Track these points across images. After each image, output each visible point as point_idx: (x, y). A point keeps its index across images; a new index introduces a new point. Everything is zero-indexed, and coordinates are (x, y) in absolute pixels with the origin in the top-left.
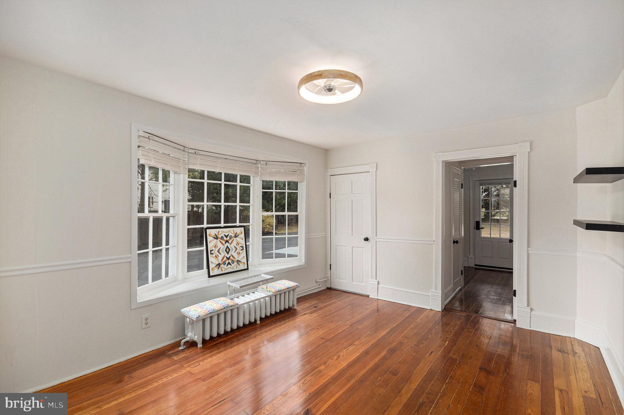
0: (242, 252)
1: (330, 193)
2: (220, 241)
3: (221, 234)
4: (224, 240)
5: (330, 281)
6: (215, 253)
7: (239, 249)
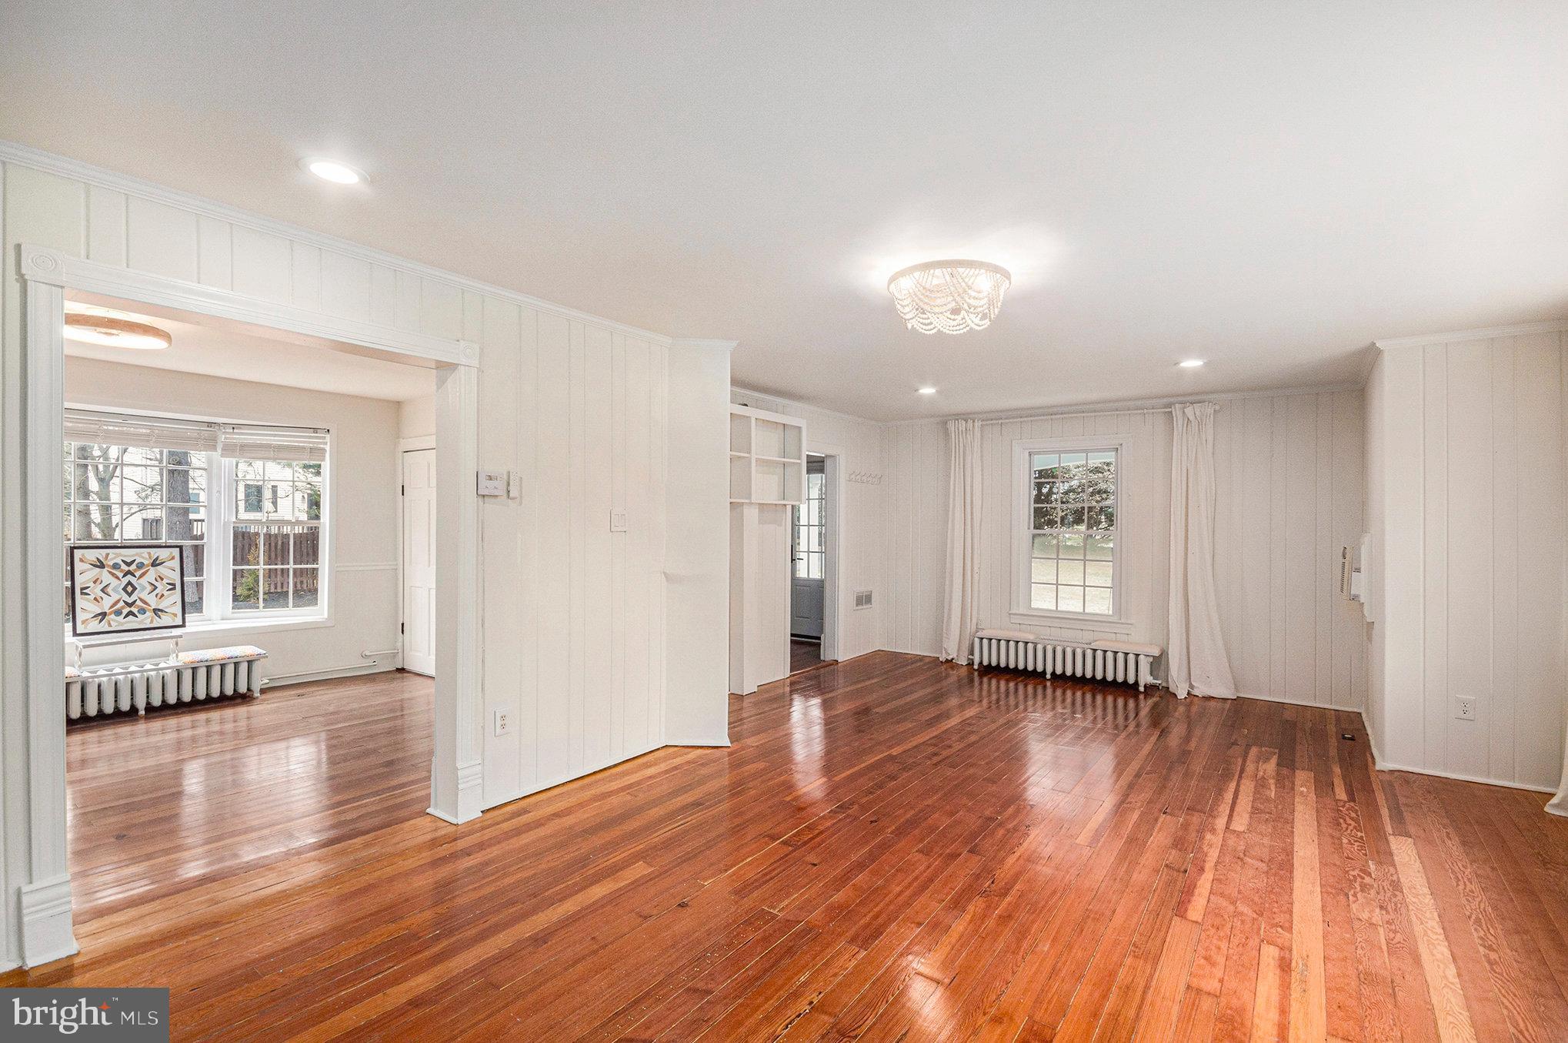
0: (169, 596)
1: (403, 486)
2: (110, 572)
3: (115, 558)
4: (122, 571)
5: (400, 655)
6: (95, 594)
7: (161, 587)
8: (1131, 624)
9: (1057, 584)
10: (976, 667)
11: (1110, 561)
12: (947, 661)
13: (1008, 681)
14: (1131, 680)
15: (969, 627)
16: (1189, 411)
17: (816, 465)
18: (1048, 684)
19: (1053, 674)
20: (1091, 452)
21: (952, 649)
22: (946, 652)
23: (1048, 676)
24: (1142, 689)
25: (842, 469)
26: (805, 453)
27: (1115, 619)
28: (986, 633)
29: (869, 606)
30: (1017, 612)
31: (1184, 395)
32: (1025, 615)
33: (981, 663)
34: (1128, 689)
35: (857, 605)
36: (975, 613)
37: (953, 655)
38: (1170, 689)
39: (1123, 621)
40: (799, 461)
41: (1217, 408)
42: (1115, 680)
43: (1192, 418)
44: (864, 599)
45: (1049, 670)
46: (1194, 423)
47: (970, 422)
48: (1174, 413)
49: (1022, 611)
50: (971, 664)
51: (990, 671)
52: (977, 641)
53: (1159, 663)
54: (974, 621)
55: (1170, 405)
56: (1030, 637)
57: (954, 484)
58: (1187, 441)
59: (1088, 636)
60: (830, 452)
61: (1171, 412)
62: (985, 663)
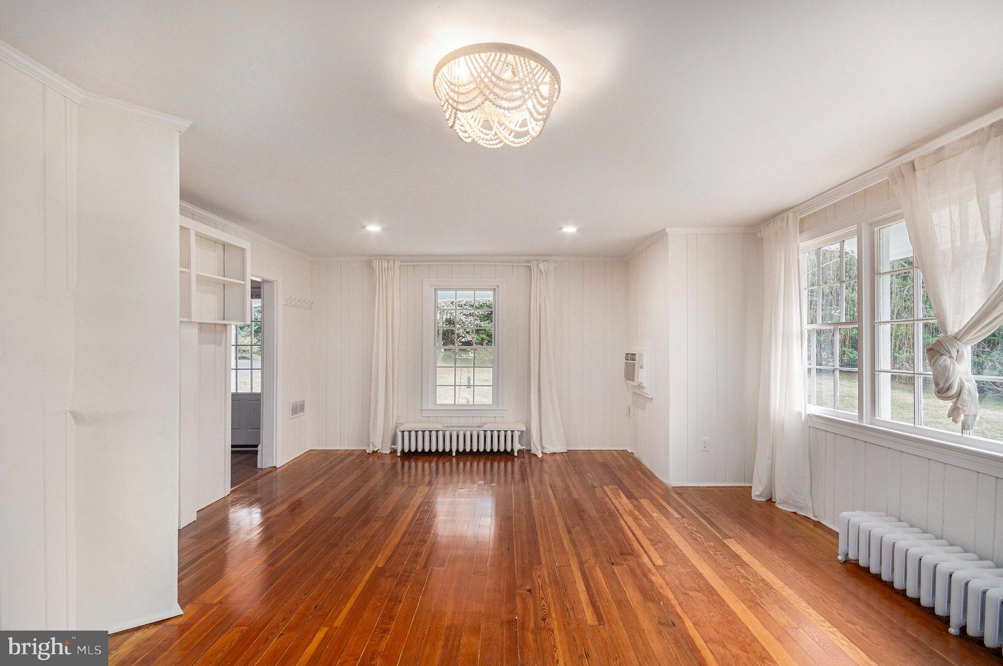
8: (505, 410)
9: (455, 386)
10: (399, 454)
11: (490, 367)
12: (374, 452)
13: (424, 463)
14: (509, 450)
15: (391, 424)
16: (541, 266)
17: (257, 290)
18: (454, 460)
19: (457, 451)
20: (477, 290)
21: (380, 443)
22: (373, 445)
23: (454, 454)
24: (516, 454)
25: (280, 295)
26: (249, 277)
27: (494, 407)
28: (406, 427)
29: (302, 414)
30: (427, 408)
31: (539, 255)
32: (433, 410)
33: (403, 451)
34: (507, 455)
35: (292, 415)
36: (395, 413)
37: (378, 447)
38: (532, 452)
39: (500, 408)
40: (243, 282)
41: (556, 265)
42: (499, 450)
43: (543, 270)
44: (298, 409)
45: (454, 450)
46: (544, 274)
47: (391, 263)
48: (532, 266)
49: (431, 407)
50: (394, 452)
51: (408, 455)
52: (399, 434)
53: (525, 435)
54: (395, 418)
55: (528, 262)
56: (439, 427)
57: (379, 311)
58: (540, 286)
59: (477, 422)
60: (268, 277)
61: (530, 266)
62: (406, 450)
